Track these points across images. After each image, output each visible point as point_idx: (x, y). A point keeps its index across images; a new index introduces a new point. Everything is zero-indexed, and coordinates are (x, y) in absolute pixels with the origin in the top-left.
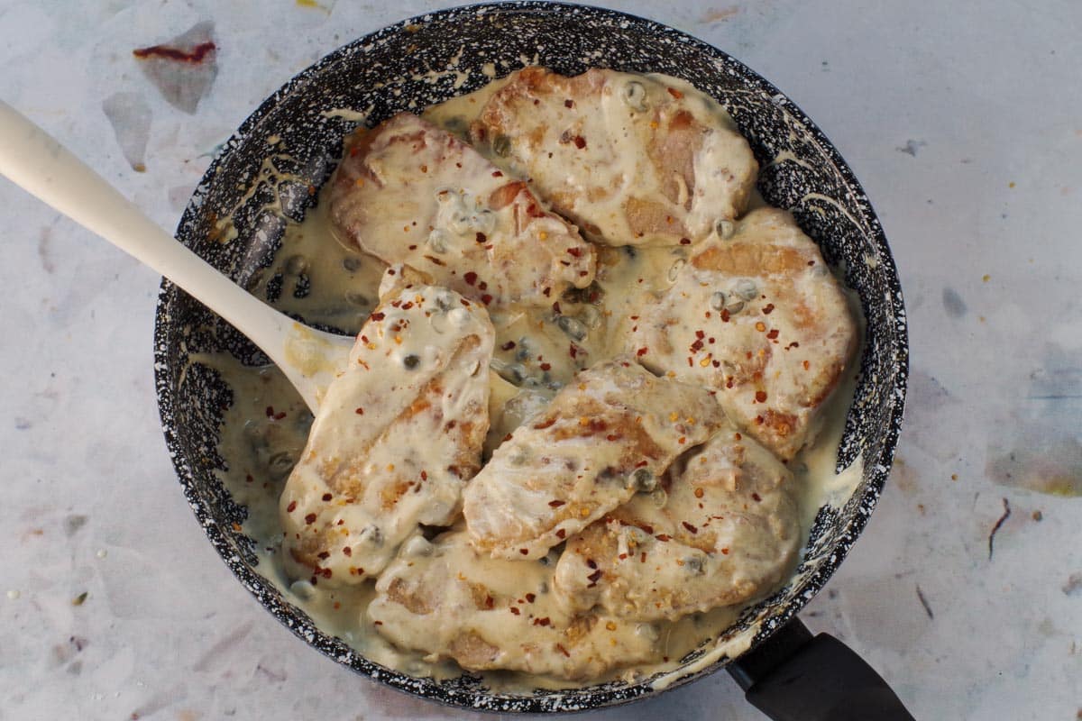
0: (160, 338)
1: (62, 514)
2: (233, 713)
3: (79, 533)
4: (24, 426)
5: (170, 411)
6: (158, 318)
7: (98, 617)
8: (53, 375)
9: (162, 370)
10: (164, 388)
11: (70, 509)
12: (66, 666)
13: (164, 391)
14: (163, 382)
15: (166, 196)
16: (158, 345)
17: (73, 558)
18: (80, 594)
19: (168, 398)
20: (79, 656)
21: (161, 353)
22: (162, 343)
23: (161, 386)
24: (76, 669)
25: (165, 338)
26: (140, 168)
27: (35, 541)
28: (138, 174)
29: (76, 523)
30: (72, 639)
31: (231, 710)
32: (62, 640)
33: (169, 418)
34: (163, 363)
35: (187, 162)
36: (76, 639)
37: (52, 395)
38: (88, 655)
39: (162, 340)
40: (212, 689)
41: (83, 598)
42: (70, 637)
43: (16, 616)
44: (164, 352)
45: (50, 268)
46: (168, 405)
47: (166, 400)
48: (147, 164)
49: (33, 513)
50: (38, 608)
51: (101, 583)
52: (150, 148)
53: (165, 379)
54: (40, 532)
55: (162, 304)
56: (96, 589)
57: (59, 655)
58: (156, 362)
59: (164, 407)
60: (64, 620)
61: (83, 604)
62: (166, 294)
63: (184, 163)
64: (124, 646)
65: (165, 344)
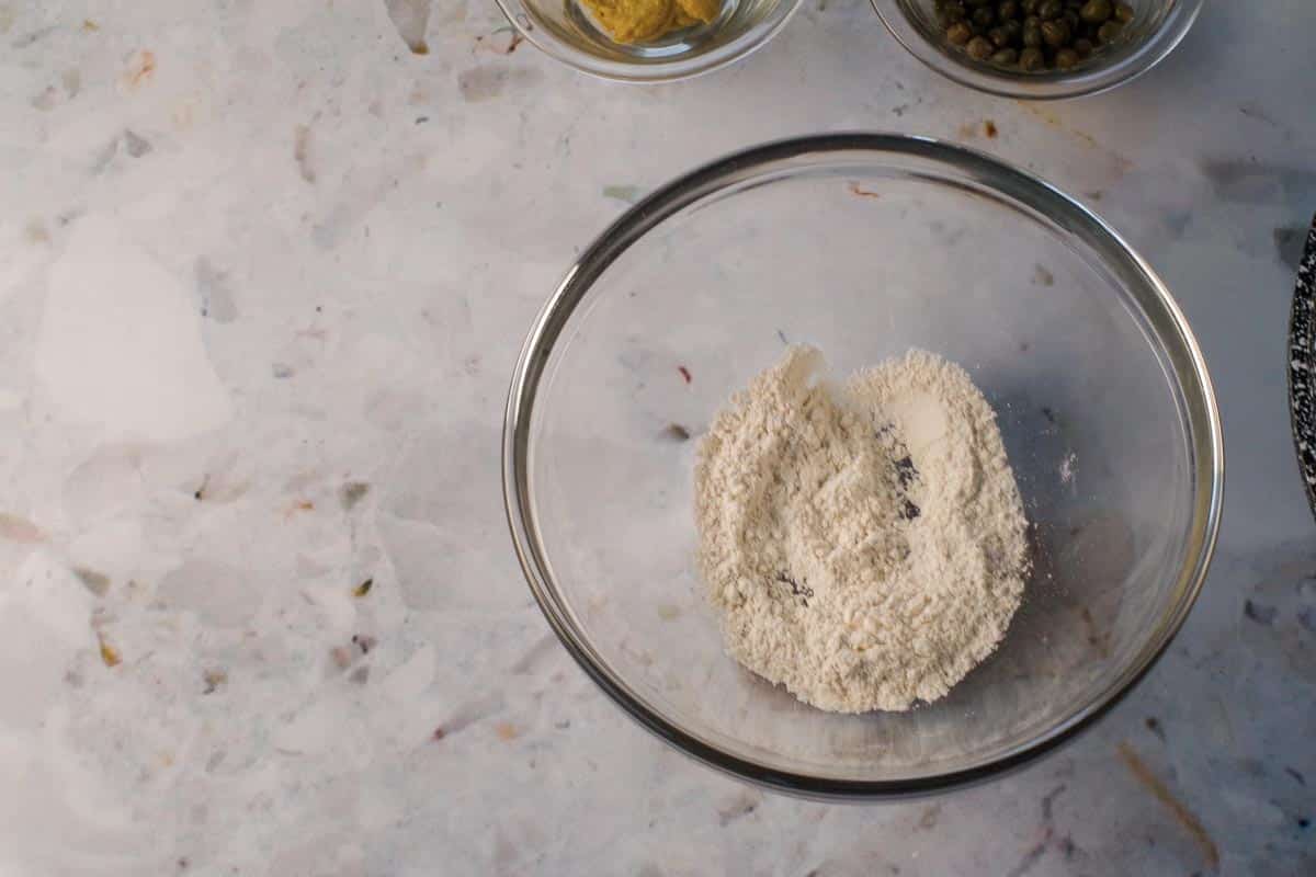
0: (1299, 329)
1: (336, 482)
2: (567, 725)
3: (358, 505)
4: (284, 374)
5: (1310, 425)
6: (1298, 303)
7: (387, 610)
8: (319, 309)
9: (1301, 369)
10: (1302, 393)
11: (347, 475)
12: (348, 673)
13: (1302, 399)
14: (1301, 386)
15: (455, 82)
16: (1297, 338)
17: (353, 537)
18: (363, 582)
19: (1308, 407)
20: (365, 660)
21: (1299, 348)
22: (1302, 335)
23: (1300, 390)
24: (361, 676)
25: (1306, 330)
26: (420, 49)
27: (303, 517)
28: (419, 57)
29: (355, 493)
30: (355, 639)
31: (564, 721)
32: (342, 640)
33: (1309, 433)
34: (1302, 361)
35: (480, 39)
36: (359, 640)
37: (318, 334)
38: (377, 658)
39: (1302, 332)
40: (539, 696)
41: (367, 586)
42: (351, 637)
43: (282, 612)
44: (1303, 347)
45: (310, 177)
46: (1308, 415)
47: (1306, 410)
48: (430, 45)
49: (298, 483)
50: (309, 600)
51: (389, 565)
52: (431, 24)
53: (1304, 382)
54: (309, 506)
55: (1303, 287)
56: (384, 573)
57: (339, 659)
58: (1294, 359)
59: (1302, 418)
60: (342, 614)
61: (369, 593)
62: (1310, 274)
63: (476, 41)
64: (422, 645)
65: (1306, 338)
